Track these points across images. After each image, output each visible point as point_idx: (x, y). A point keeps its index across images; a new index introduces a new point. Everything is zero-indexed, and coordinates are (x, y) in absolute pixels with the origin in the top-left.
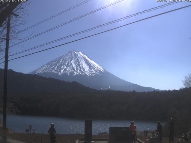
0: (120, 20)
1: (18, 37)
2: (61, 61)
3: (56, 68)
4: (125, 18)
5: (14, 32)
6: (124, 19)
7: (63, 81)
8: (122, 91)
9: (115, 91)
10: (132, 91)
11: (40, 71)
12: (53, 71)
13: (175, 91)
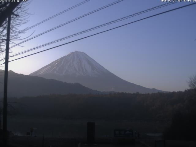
0: (123, 19)
1: (19, 37)
2: (63, 62)
3: (58, 68)
4: (129, 17)
5: (15, 32)
6: (127, 18)
7: (65, 82)
8: (126, 93)
9: (118, 92)
10: (135, 92)
11: (42, 73)
12: (55, 72)
13: (180, 93)
